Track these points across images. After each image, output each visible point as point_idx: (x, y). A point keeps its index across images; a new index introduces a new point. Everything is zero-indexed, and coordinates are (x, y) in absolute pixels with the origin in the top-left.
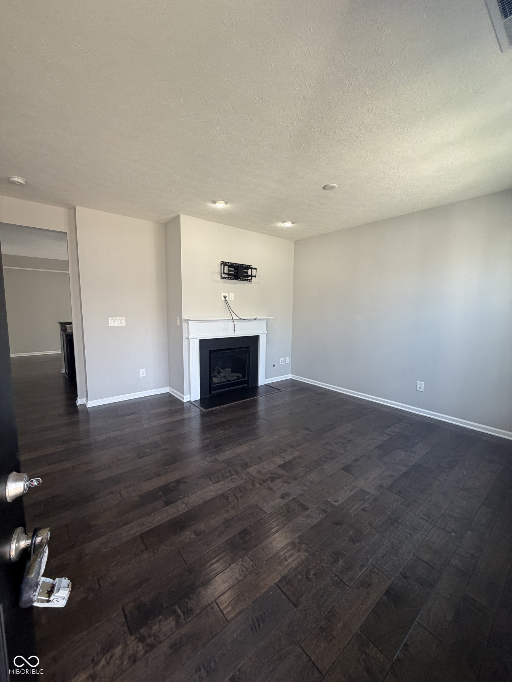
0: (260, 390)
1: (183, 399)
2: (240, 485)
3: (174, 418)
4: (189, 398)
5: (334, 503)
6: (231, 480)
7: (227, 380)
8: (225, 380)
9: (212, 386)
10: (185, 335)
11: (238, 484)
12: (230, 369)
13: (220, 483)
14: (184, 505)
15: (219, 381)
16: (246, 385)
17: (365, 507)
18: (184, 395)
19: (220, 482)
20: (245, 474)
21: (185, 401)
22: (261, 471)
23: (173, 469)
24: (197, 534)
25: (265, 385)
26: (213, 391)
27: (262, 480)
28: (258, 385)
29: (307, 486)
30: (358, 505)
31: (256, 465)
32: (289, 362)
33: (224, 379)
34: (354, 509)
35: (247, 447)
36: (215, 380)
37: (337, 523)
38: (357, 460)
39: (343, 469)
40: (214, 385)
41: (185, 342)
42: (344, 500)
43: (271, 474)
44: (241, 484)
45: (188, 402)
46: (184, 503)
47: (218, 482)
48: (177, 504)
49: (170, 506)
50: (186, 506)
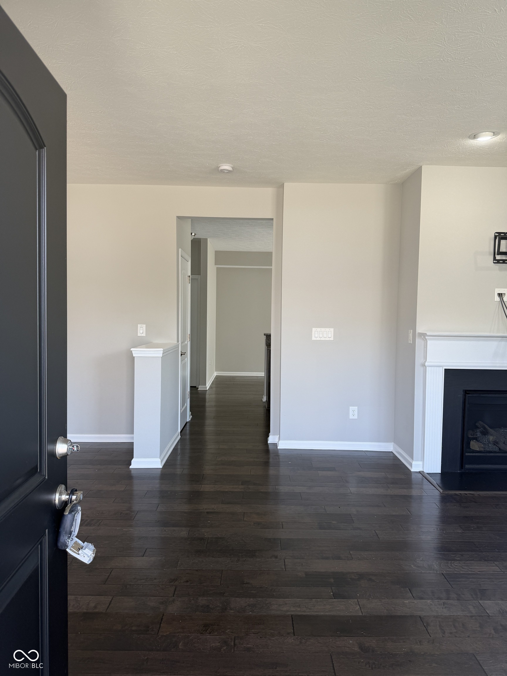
1: (411, 466)
2: (458, 618)
3: (387, 490)
4: (421, 466)
6: (444, 604)
7: (500, 449)
8: (496, 449)
9: (467, 454)
10: (419, 360)
11: (455, 614)
13: (424, 601)
14: (359, 607)
15: (482, 449)
18: (412, 458)
19: (424, 599)
20: (474, 605)
21: (413, 470)
23: (360, 557)
24: (363, 649)
26: (467, 464)
27: (501, 625)
31: (502, 600)
33: (495, 446)
35: (498, 568)
36: (475, 446)
40: (472, 454)
45: (420, 472)
46: (359, 604)
47: (422, 598)
48: (350, 602)
49: (339, 600)
50: (361, 609)
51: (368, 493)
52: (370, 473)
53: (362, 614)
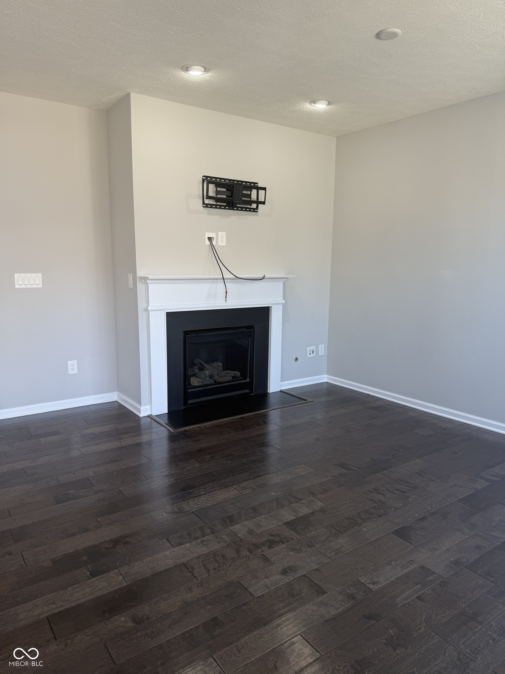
0: (272, 400)
1: (139, 411)
2: (217, 552)
3: (121, 442)
4: (149, 410)
5: (371, 586)
6: (202, 543)
7: (215, 381)
8: (212, 382)
9: (189, 391)
10: (141, 305)
11: (213, 549)
12: (221, 364)
13: (183, 546)
14: (122, 577)
15: (201, 384)
16: (247, 391)
17: (422, 594)
18: (140, 404)
19: (183, 544)
20: (227, 533)
21: (142, 415)
22: (253, 530)
23: (109, 522)
24: (137, 621)
25: (281, 391)
26: (190, 400)
27: (253, 544)
28: (268, 392)
29: (329, 558)
30: (411, 591)
31: (247, 520)
32: (323, 354)
33: (211, 379)
34: (403, 596)
35: (236, 491)
36: (195, 381)
37: (370, 617)
38: (423, 519)
39: (396, 533)
40: (193, 390)
41: (142, 315)
42: (388, 582)
43: (271, 535)
44: (217, 550)
45: (148, 416)
46: (121, 574)
47: (180, 544)
48: (111, 575)
49: (98, 577)
50: (124, 579)
51: (102, 450)
52: (98, 428)
53: (127, 583)
